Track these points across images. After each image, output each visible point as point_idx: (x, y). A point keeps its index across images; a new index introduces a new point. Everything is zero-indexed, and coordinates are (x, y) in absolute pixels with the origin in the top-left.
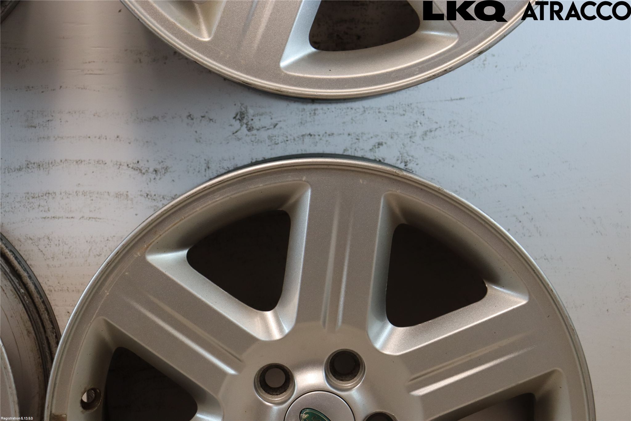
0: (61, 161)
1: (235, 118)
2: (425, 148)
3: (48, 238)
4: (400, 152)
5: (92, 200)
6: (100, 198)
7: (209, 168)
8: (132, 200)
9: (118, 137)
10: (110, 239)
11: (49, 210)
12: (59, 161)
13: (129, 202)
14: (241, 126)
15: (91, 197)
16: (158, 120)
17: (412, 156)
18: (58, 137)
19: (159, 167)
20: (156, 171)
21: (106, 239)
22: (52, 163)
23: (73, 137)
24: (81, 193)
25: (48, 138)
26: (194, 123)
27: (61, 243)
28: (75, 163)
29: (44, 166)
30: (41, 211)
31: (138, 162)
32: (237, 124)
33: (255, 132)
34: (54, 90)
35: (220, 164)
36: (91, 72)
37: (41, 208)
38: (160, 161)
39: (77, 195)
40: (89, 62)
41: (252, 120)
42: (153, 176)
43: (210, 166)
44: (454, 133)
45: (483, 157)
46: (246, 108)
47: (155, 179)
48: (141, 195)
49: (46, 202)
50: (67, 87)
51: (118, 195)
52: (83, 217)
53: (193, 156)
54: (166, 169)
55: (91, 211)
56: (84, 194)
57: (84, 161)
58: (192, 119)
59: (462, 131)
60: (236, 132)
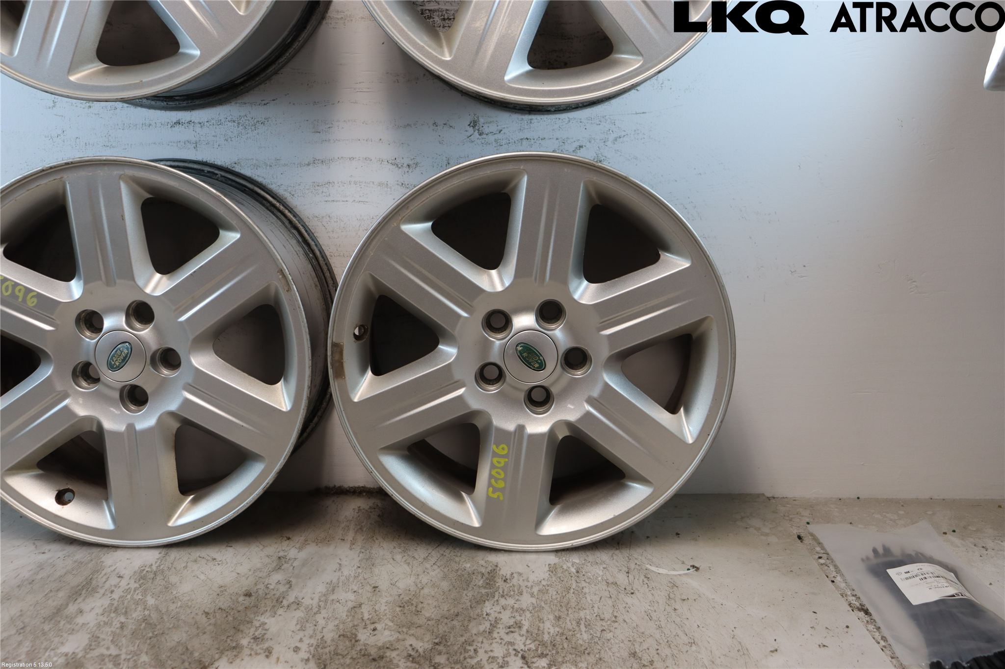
0: (338, 158)
1: (469, 125)
2: (615, 150)
3: (329, 216)
4: (596, 153)
5: (361, 188)
6: (367, 186)
7: (449, 164)
8: (391, 188)
9: (380, 140)
10: (375, 217)
11: (329, 195)
12: (337, 158)
13: (389, 189)
14: (474, 131)
15: (360, 185)
16: (411, 127)
17: (605, 157)
18: (337, 140)
19: (411, 163)
20: (409, 166)
21: (371, 217)
22: (332, 159)
23: (347, 140)
24: (353, 182)
25: (329, 140)
26: (438, 129)
27: (338, 221)
28: (348, 159)
29: (326, 162)
30: (324, 196)
31: (395, 159)
32: (471, 130)
33: (484, 136)
34: (333, 104)
35: (457, 161)
36: (362, 90)
37: (324, 194)
38: (412, 158)
39: (350, 184)
40: (360, 83)
41: (483, 127)
42: (407, 170)
43: (450, 162)
44: (637, 139)
45: (659, 158)
46: (478, 118)
47: (408, 172)
48: (398, 184)
49: (328, 189)
50: (343, 102)
51: (380, 184)
52: (354, 201)
53: (437, 154)
54: (417, 164)
55: (360, 196)
56: (355, 183)
57: (356, 158)
58: (437, 126)
59: (644, 138)
60: (470, 136)
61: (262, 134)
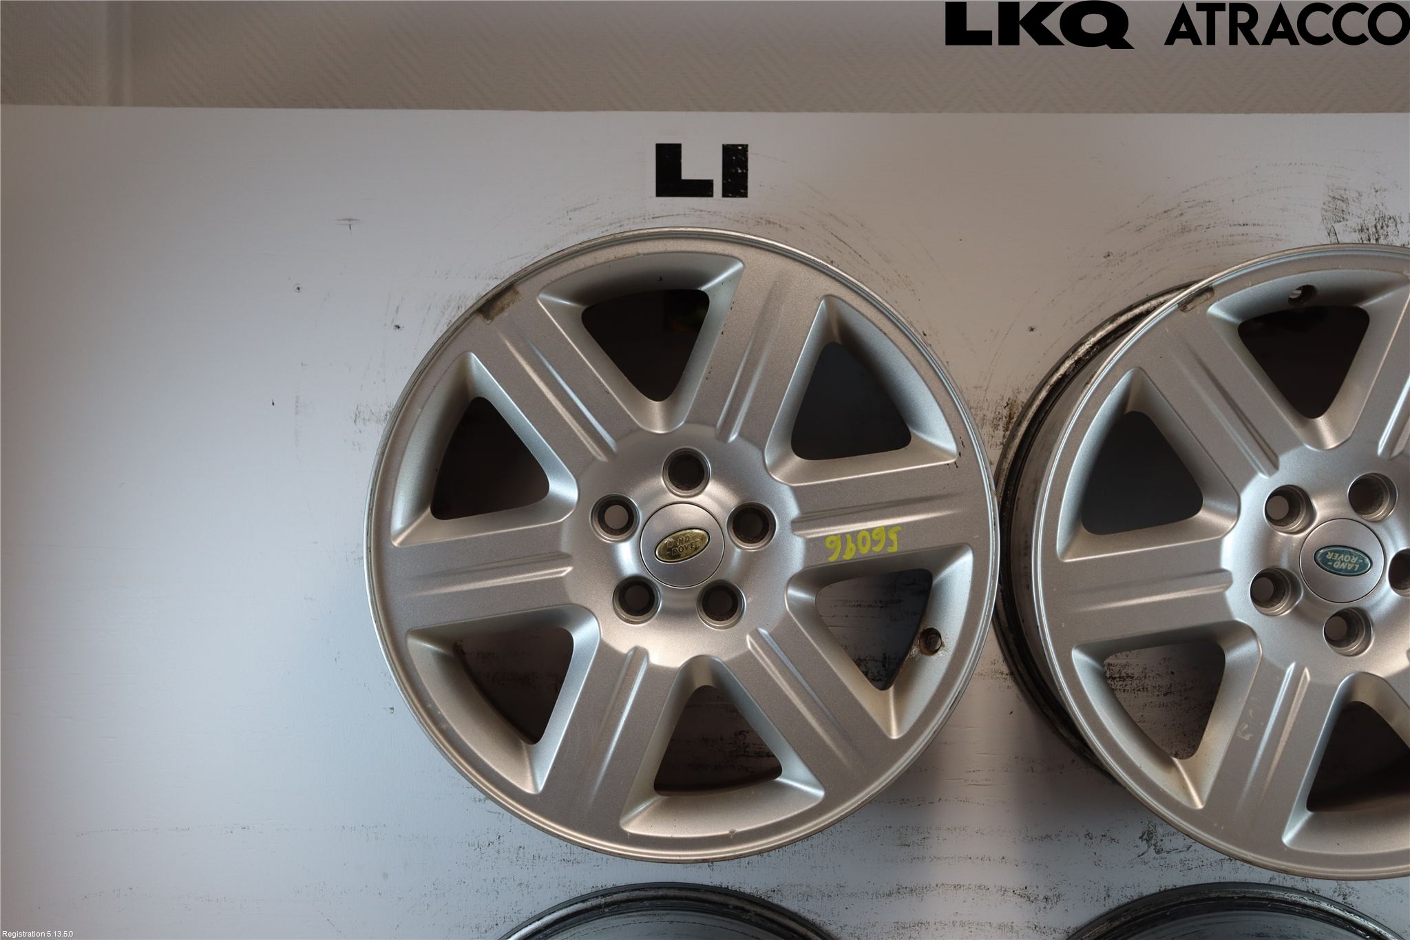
0: (937, 886)
1: (1141, 838)
5: (971, 931)
6: (980, 929)
7: (1108, 896)
8: (1017, 932)
9: (1003, 858)
12: (934, 885)
14: (1149, 847)
15: (969, 927)
16: (1051, 839)
18: (935, 857)
19: (1050, 894)
20: (1046, 898)
22: (926, 887)
23: (952, 857)
24: (958, 923)
25: (923, 857)
26: (1092, 843)
28: (952, 887)
29: (918, 890)
31: (1026, 887)
32: (1143, 845)
33: (1164, 855)
34: (932, 803)
35: (1122, 892)
36: (976, 783)
38: (1052, 886)
39: (954, 925)
40: (974, 771)
41: (1162, 840)
42: (1043, 904)
46: (1155, 827)
47: (1044, 907)
48: (1028, 927)
50: (947, 800)
51: (1001, 926)
53: (1091, 881)
54: (1059, 896)
56: (962, 924)
57: (964, 885)
58: (1091, 838)
60: (1143, 854)
61: (818, 846)
